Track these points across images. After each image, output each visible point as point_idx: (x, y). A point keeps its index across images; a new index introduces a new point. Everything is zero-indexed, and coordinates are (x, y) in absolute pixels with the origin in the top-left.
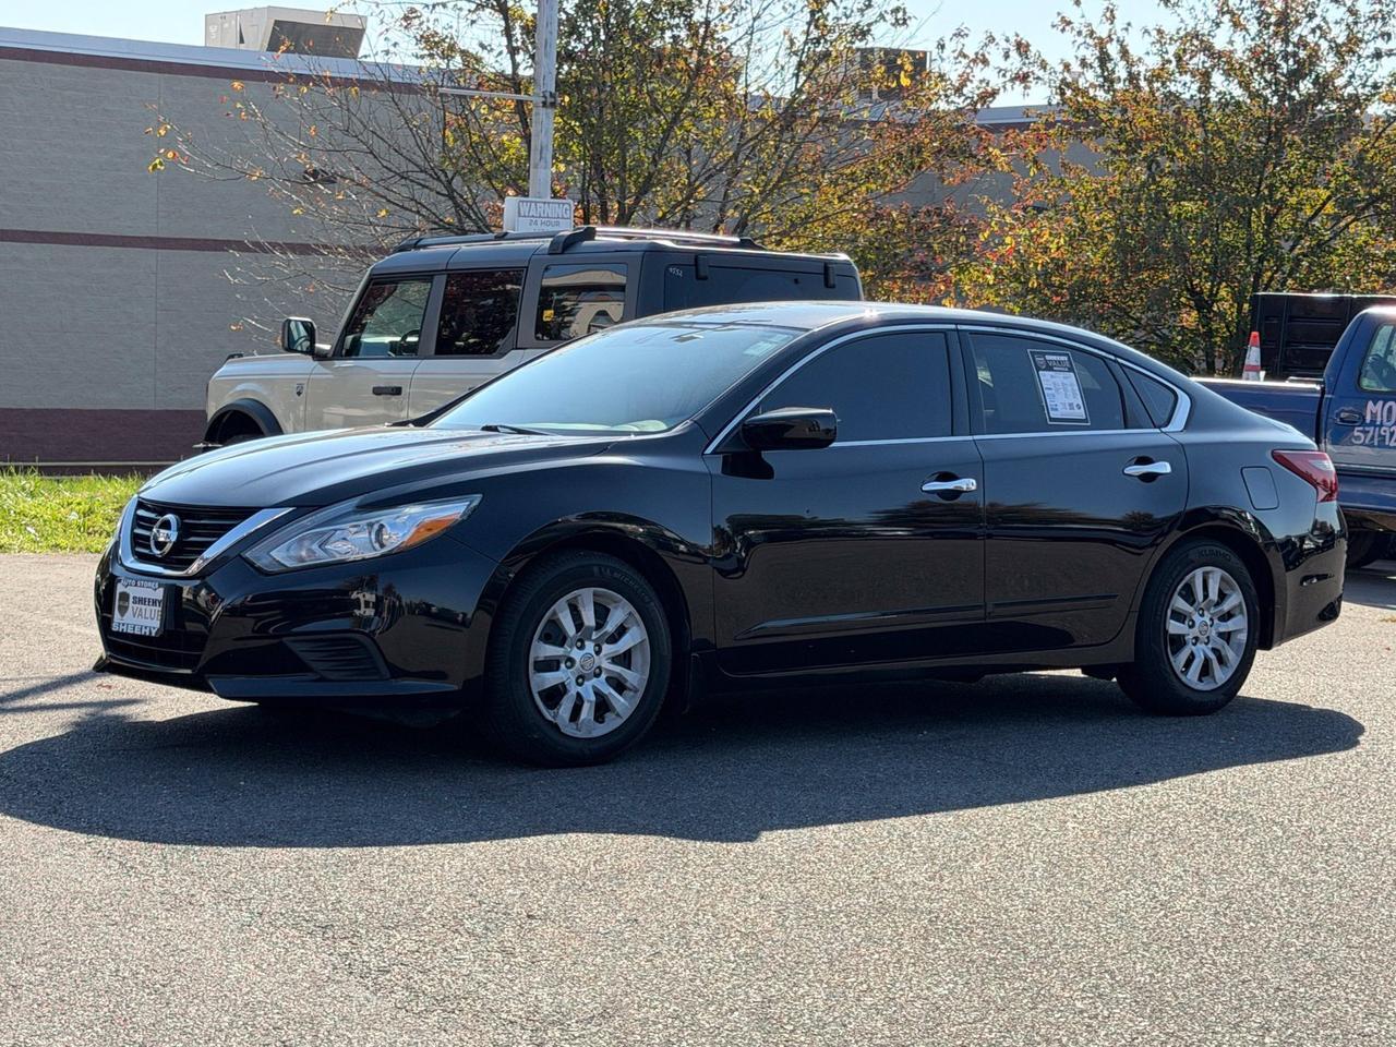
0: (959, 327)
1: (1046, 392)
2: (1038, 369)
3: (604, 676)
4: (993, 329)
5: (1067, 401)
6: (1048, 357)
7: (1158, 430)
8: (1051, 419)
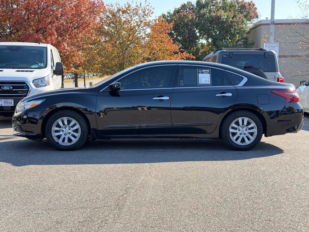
0: (178, 65)
1: (199, 78)
2: (199, 73)
3: (71, 134)
4: (189, 65)
5: (205, 80)
6: (203, 71)
7: (233, 86)
8: (199, 84)
